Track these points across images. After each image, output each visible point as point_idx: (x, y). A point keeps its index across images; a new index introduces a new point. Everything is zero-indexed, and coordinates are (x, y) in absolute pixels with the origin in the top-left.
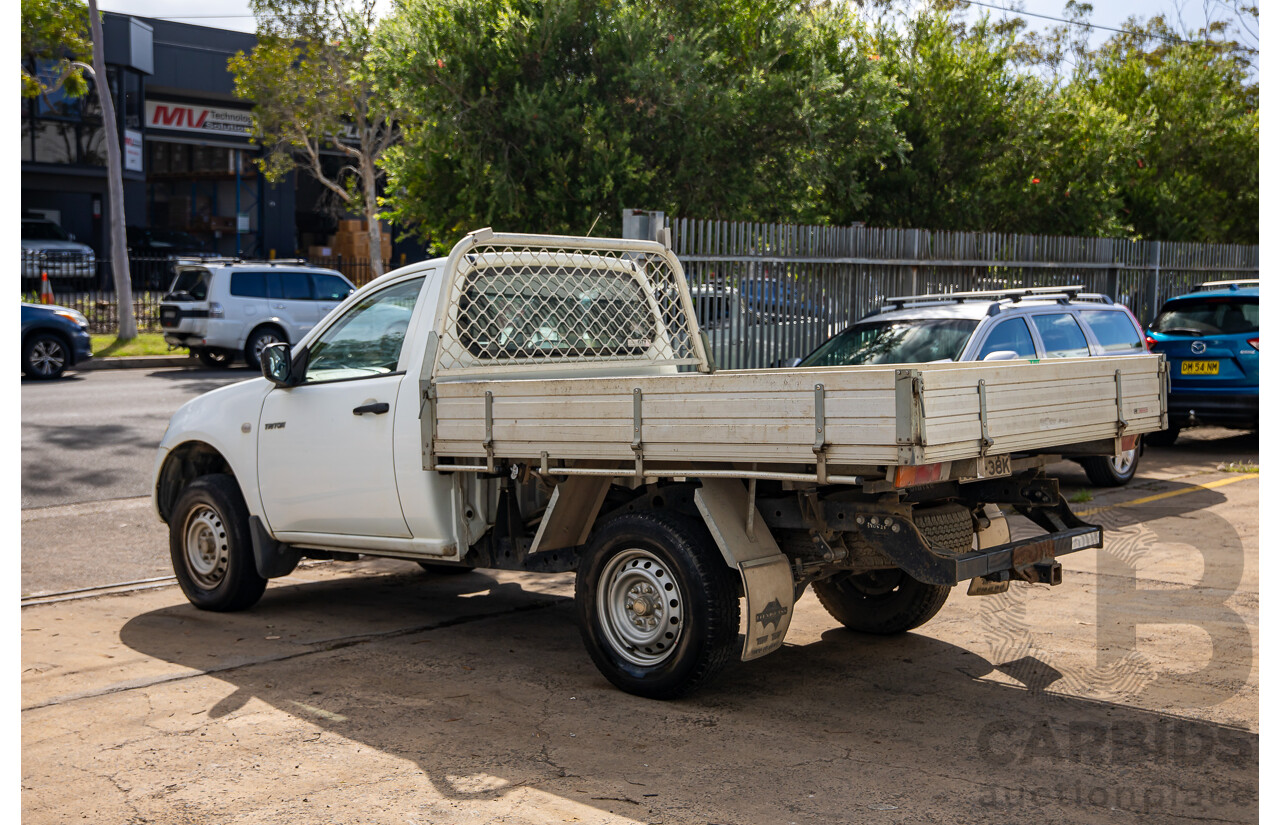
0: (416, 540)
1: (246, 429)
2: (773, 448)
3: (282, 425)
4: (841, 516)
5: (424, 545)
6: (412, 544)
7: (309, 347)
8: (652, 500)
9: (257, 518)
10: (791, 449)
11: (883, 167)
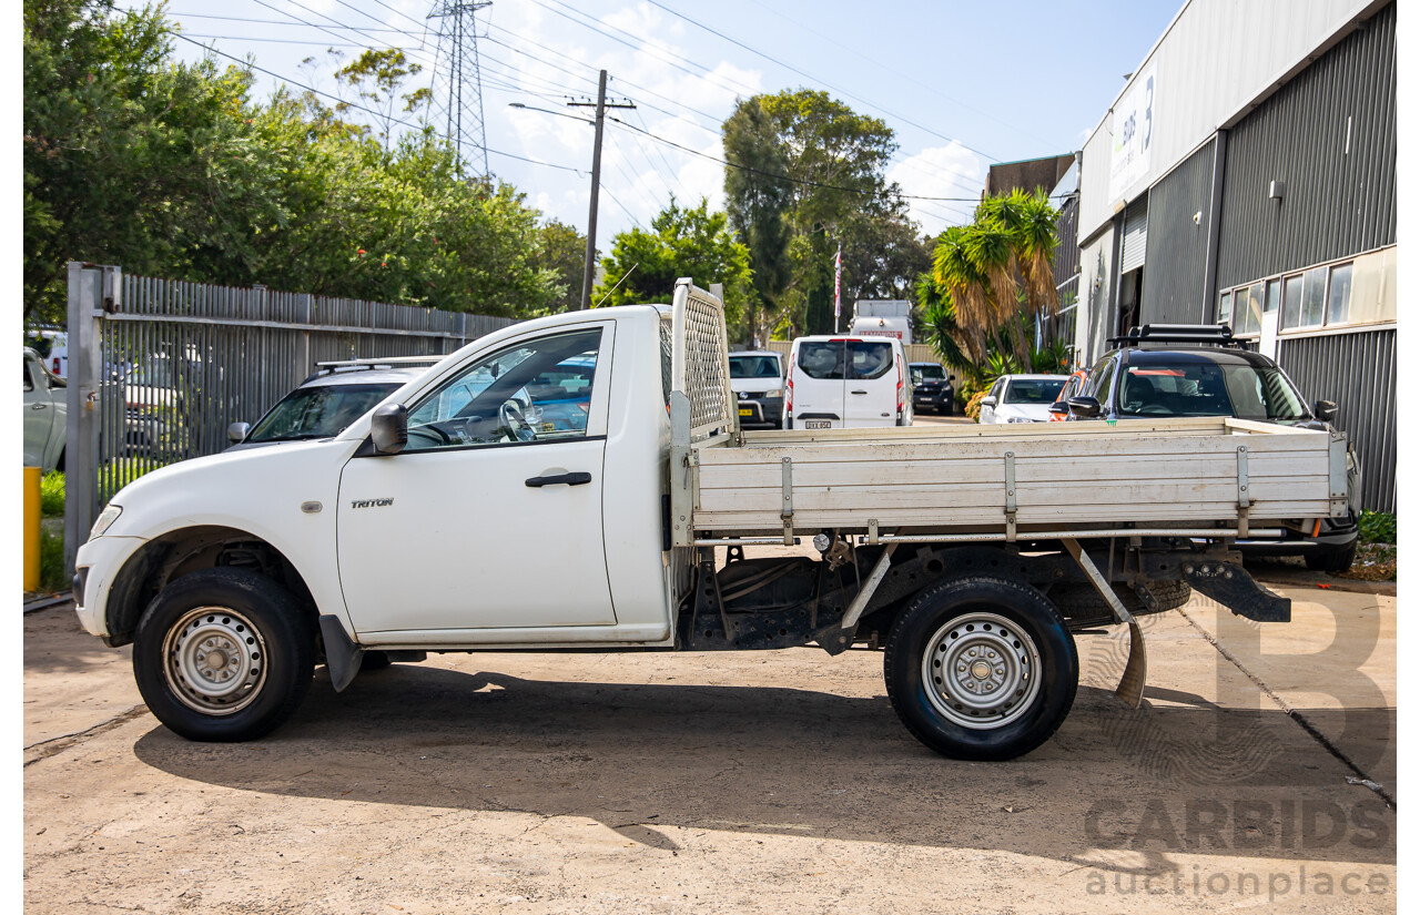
0: (620, 627)
1: (310, 508)
2: (1186, 507)
3: (388, 502)
4: (1164, 567)
5: (638, 632)
6: (615, 632)
7: (407, 406)
8: (926, 565)
9: (334, 619)
10: (1205, 506)
11: (258, 230)
